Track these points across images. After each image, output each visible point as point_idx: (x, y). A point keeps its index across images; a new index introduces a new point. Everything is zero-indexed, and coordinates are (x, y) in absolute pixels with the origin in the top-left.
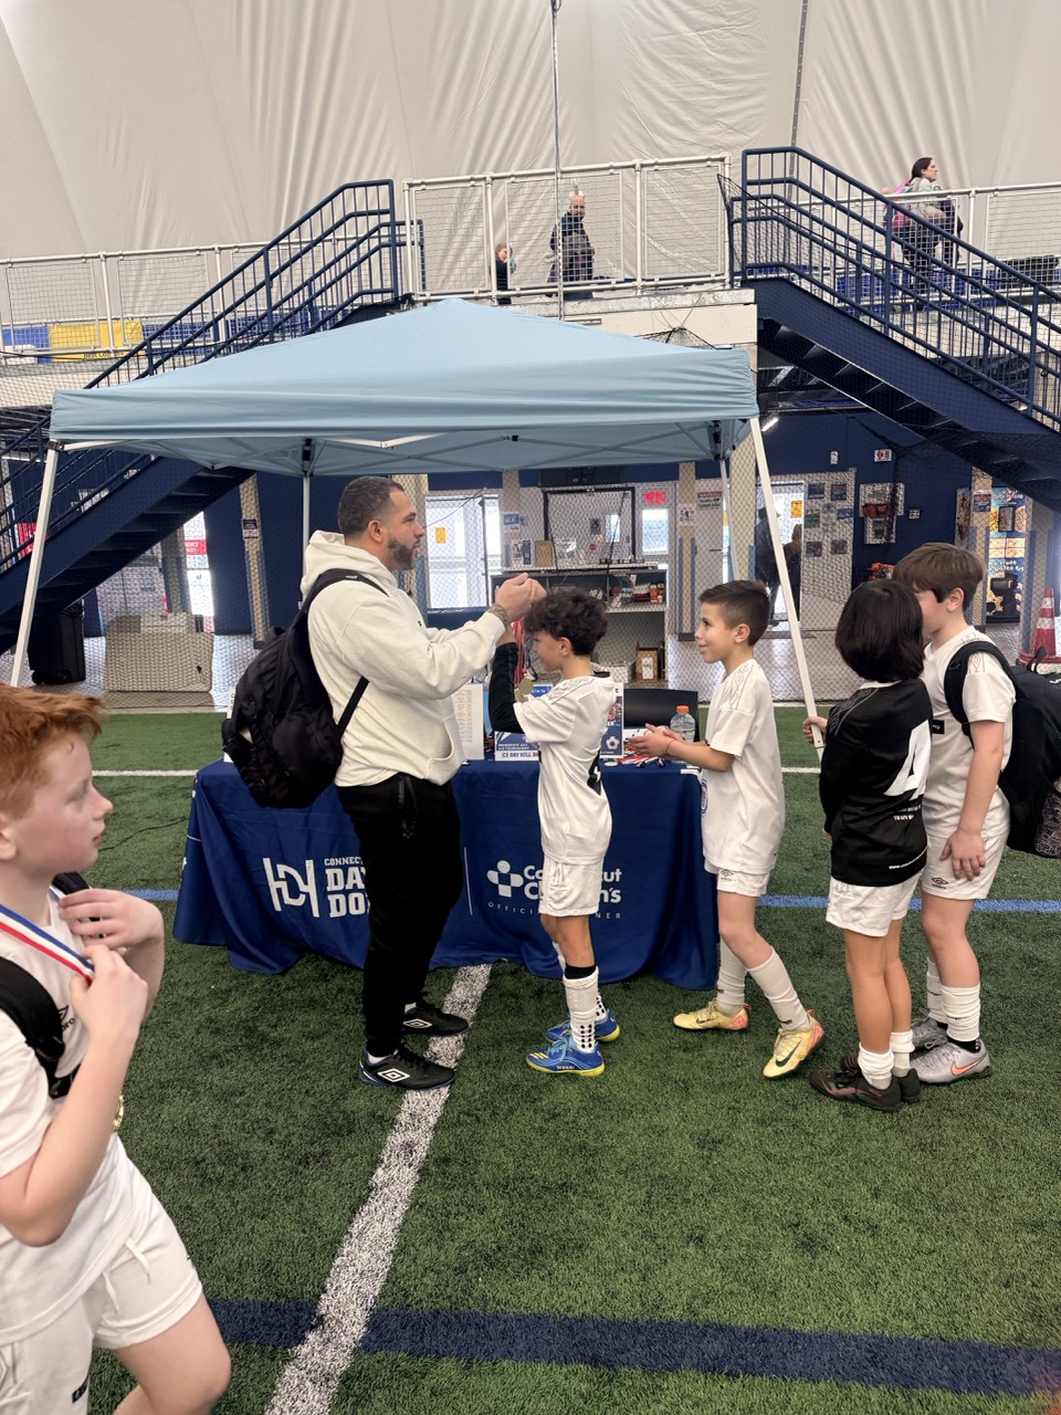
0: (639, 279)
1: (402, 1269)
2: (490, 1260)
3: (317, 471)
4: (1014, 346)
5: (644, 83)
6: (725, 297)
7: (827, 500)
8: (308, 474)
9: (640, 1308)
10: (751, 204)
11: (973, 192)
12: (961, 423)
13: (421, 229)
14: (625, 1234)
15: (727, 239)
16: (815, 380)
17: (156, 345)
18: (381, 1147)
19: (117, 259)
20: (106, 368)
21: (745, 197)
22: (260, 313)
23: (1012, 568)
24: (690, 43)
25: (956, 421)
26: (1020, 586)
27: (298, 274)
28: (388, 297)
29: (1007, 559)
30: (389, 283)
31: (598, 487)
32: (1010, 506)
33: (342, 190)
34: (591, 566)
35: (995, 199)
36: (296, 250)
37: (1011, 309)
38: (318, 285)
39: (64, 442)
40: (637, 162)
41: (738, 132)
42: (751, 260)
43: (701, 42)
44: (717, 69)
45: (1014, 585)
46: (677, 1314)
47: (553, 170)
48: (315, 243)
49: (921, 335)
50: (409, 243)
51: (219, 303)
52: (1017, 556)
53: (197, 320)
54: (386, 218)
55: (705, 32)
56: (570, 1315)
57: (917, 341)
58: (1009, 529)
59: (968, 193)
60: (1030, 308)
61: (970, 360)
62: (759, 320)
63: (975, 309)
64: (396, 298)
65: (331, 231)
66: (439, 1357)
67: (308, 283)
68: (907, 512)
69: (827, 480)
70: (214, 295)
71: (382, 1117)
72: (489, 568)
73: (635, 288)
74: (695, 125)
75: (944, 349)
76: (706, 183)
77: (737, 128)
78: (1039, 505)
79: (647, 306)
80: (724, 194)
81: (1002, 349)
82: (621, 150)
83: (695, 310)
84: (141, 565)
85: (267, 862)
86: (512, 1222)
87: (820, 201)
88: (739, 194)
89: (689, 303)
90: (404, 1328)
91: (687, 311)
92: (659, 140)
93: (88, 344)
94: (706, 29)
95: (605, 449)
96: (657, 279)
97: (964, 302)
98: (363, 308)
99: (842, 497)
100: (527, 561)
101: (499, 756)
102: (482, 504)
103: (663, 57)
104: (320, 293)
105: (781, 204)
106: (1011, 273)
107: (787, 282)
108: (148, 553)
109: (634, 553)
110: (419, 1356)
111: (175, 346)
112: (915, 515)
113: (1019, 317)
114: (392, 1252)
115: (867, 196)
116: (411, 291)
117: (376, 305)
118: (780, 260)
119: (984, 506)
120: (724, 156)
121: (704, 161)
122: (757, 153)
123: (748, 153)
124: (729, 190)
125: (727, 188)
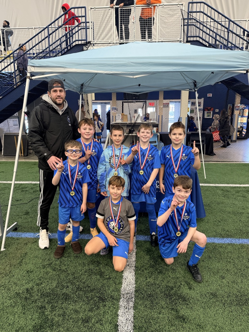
0: (157, 39)
32: (242, 109)
42: (189, 35)
45: (242, 130)
52: (244, 122)
64: (86, 42)
70: (32, 40)
76: (177, 11)
80: (182, 15)
96: (162, 40)
99: (200, 105)
107: (199, 41)
112: (217, 111)
116: (91, 40)
117: (80, 44)
118: (198, 35)
119: (238, 109)
120: (183, 3)
121: (177, 5)
122: (193, 3)
123: (190, 3)
124: (184, 14)
125: (183, 13)
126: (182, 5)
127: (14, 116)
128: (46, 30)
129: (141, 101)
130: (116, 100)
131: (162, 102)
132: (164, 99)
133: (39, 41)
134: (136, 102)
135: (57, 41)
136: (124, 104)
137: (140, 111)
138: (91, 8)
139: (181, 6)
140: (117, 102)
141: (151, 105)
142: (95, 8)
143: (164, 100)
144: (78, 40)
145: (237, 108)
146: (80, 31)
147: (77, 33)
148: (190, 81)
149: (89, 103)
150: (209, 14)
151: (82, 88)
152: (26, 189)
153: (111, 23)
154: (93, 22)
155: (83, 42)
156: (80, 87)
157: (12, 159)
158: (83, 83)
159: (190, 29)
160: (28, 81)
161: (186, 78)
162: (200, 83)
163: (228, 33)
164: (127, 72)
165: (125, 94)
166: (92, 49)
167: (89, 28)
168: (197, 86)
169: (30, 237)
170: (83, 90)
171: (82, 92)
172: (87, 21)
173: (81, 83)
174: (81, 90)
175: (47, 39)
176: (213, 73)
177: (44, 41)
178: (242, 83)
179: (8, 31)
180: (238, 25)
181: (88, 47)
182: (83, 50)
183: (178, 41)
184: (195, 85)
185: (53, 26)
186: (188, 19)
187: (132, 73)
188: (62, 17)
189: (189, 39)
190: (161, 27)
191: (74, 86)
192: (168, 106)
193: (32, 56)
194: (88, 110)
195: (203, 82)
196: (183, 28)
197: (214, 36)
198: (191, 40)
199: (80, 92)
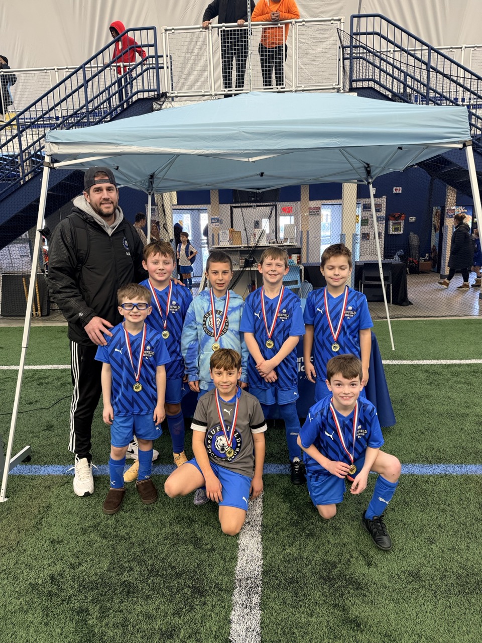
0: (293, 86)
27: (102, 82)
30: (155, 87)
35: (474, 51)
42: (354, 77)
50: (165, 67)
64: (158, 95)
69: (372, 202)
76: (331, 33)
80: (341, 39)
98: (139, 100)
99: (380, 210)
107: (373, 89)
109: (276, 238)
112: (413, 220)
116: (167, 91)
117: (146, 98)
118: (371, 77)
119: (452, 215)
120: (340, 18)
121: (330, 20)
122: (359, 16)
123: (354, 16)
124: (344, 37)
125: (342, 35)
126: (339, 20)
127: (22, 239)
128: (80, 72)
129: (266, 204)
130: (218, 203)
131: (306, 206)
132: (311, 199)
133: (68, 94)
134: (258, 206)
135: (102, 93)
136: (234, 209)
137: (266, 225)
138: (166, 30)
139: (338, 22)
140: (221, 208)
141: (287, 212)
142: (173, 29)
143: (309, 202)
144: (143, 91)
145: (450, 214)
146: (145, 74)
147: (140, 77)
148: (357, 165)
149: (166, 209)
150: (391, 38)
151: (151, 182)
152: (47, 381)
153: (205, 58)
154: (171, 56)
155: (152, 94)
156: (147, 180)
157: (19, 322)
158: (154, 173)
159: (355, 66)
160: (46, 170)
161: (351, 160)
162: (377, 168)
163: (429, 71)
164: (237, 150)
165: (234, 191)
166: (170, 107)
167: (163, 68)
168: (372, 174)
169: (55, 474)
170: (154, 185)
171: (152, 190)
172: (158, 54)
173: (150, 173)
174: (149, 186)
175: (82, 90)
176: (400, 148)
177: (76, 93)
178: (457, 165)
179: (6, 75)
180: (445, 57)
181: (161, 103)
182: (152, 110)
183: (334, 89)
184: (369, 173)
185: (94, 64)
186: (351, 47)
187: (246, 152)
188: (110, 47)
189: (354, 85)
190: (300, 64)
191: (136, 179)
192: (318, 213)
193: (55, 122)
194: (165, 224)
195: (382, 166)
196: (342, 65)
197: (402, 79)
198: (358, 87)
199: (148, 190)
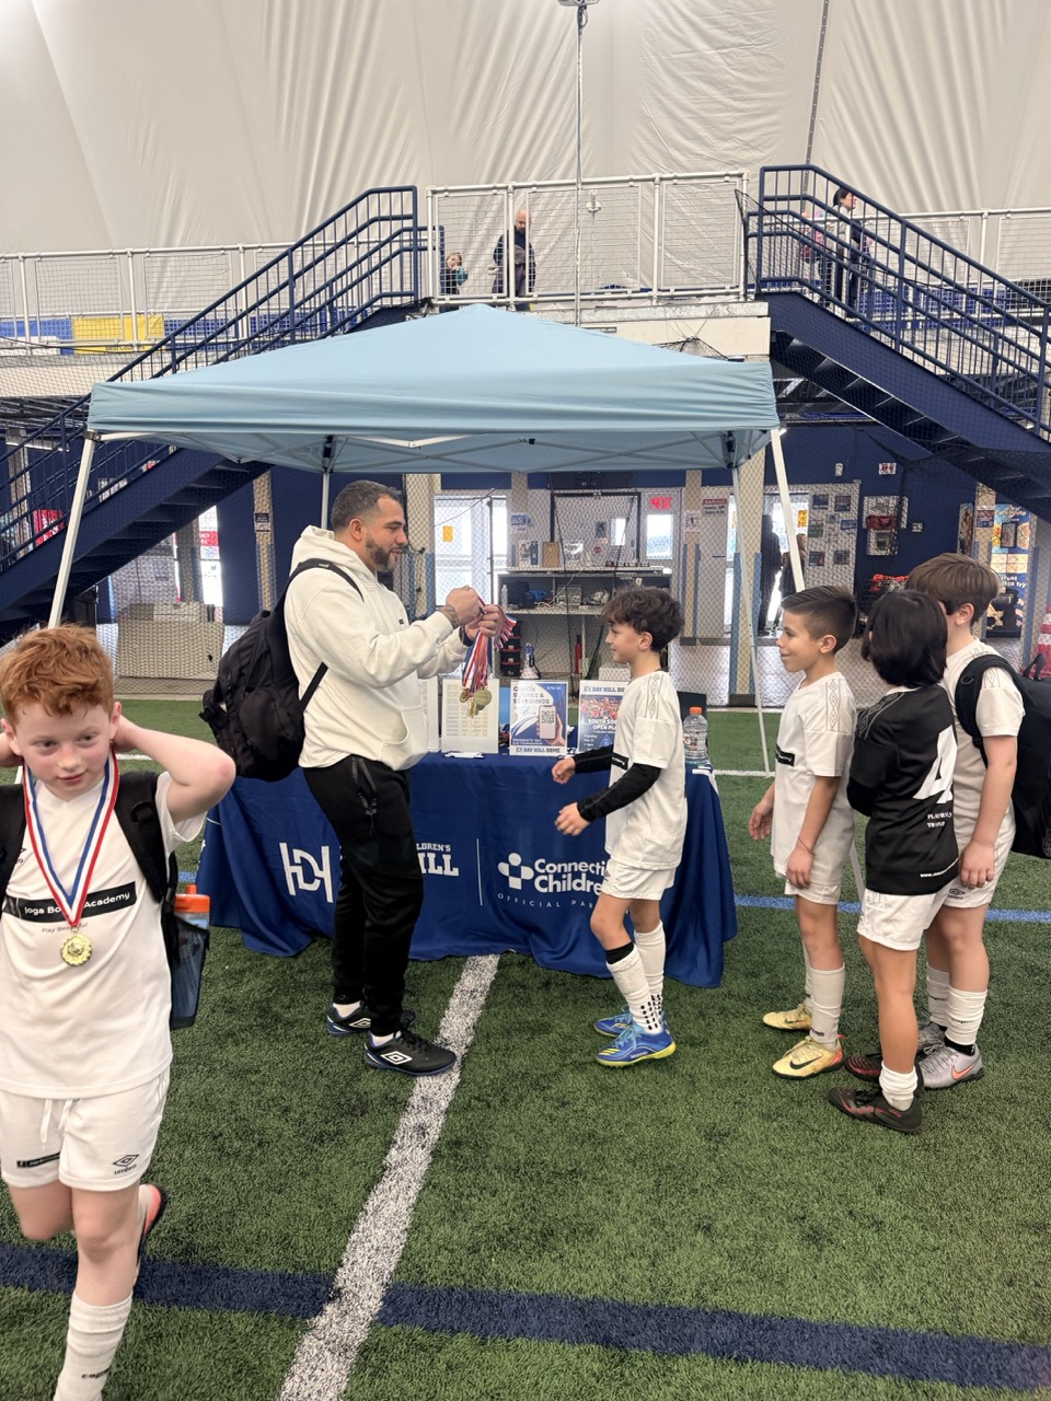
0: (655, 289)
1: (417, 1246)
2: (502, 1242)
3: (337, 468)
4: (1023, 365)
5: (663, 99)
6: (740, 309)
7: (831, 510)
8: (328, 470)
9: (650, 1293)
10: (767, 220)
11: (986, 214)
12: (969, 440)
13: (442, 234)
14: (634, 1221)
15: (743, 253)
16: (825, 392)
17: (179, 340)
18: (394, 1128)
19: (144, 255)
20: (130, 361)
21: (762, 213)
22: (283, 312)
23: (1013, 584)
24: (709, 61)
25: (964, 437)
26: (1020, 602)
27: (320, 275)
28: (407, 300)
29: (1009, 575)
30: (408, 285)
31: (604, 491)
32: (1012, 522)
33: (366, 195)
34: (598, 569)
35: (1007, 221)
36: (320, 252)
37: (1020, 328)
38: (339, 286)
39: (101, 433)
40: (657, 176)
41: (754, 148)
42: (765, 274)
43: (722, 61)
44: (736, 87)
45: (1015, 600)
46: (685, 1300)
47: (575, 181)
48: (338, 246)
49: (931, 352)
50: (430, 249)
51: (243, 300)
52: (1019, 572)
53: (221, 316)
54: (408, 223)
55: (725, 51)
56: (581, 1297)
57: (926, 357)
58: (1012, 545)
59: (981, 214)
60: (1039, 329)
61: (978, 378)
62: (772, 332)
63: (985, 328)
64: (416, 302)
65: (354, 234)
66: (454, 1332)
67: (329, 284)
68: (909, 525)
69: (831, 491)
70: (238, 293)
71: (395, 1099)
72: (495, 567)
73: (651, 298)
74: (711, 140)
75: (954, 366)
76: (723, 197)
77: (753, 145)
78: (1043, 523)
79: (662, 316)
80: (741, 209)
81: (1011, 368)
82: (638, 163)
83: (709, 320)
84: (157, 554)
85: (283, 847)
86: (523, 1205)
87: (835, 218)
88: (756, 209)
89: (704, 314)
90: (420, 1303)
91: (702, 321)
92: (676, 154)
93: (112, 337)
94: (725, 47)
95: (620, 455)
96: (672, 290)
97: (973, 321)
98: (383, 310)
99: (846, 509)
100: (534, 562)
101: (513, 750)
102: (490, 504)
103: (681, 74)
104: (341, 294)
105: (796, 220)
106: (1021, 293)
107: (800, 295)
108: (163, 543)
109: (638, 557)
110: (434, 1331)
111: (199, 341)
112: (917, 528)
113: (1029, 337)
114: (406, 1229)
115: (882, 215)
116: (431, 295)
117: (396, 307)
119: (987, 522)
120: (741, 172)
121: (722, 176)
122: (776, 169)
123: (767, 169)
125: (744, 203)
126: (740, 176)
127: (160, 548)
128: (285, 261)
130: (526, 487)
131: (695, 496)
133: (261, 298)
136: (559, 502)
137: (619, 532)
138: (434, 192)
139: (737, 180)
140: (531, 495)
141: (660, 506)
142: (446, 191)
143: (704, 488)
144: (391, 295)
145: (984, 520)
146: (395, 260)
147: (386, 267)
154: (441, 227)
167: (426, 249)
172: (419, 227)
180: (932, 239)
181: (420, 317)
189: (765, 289)
192: (723, 510)
